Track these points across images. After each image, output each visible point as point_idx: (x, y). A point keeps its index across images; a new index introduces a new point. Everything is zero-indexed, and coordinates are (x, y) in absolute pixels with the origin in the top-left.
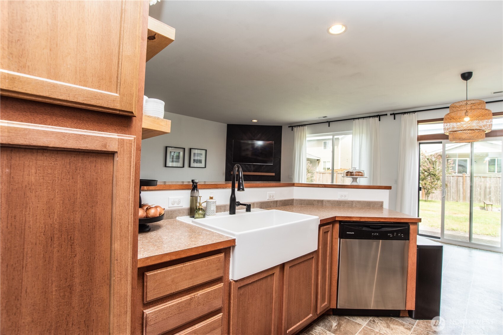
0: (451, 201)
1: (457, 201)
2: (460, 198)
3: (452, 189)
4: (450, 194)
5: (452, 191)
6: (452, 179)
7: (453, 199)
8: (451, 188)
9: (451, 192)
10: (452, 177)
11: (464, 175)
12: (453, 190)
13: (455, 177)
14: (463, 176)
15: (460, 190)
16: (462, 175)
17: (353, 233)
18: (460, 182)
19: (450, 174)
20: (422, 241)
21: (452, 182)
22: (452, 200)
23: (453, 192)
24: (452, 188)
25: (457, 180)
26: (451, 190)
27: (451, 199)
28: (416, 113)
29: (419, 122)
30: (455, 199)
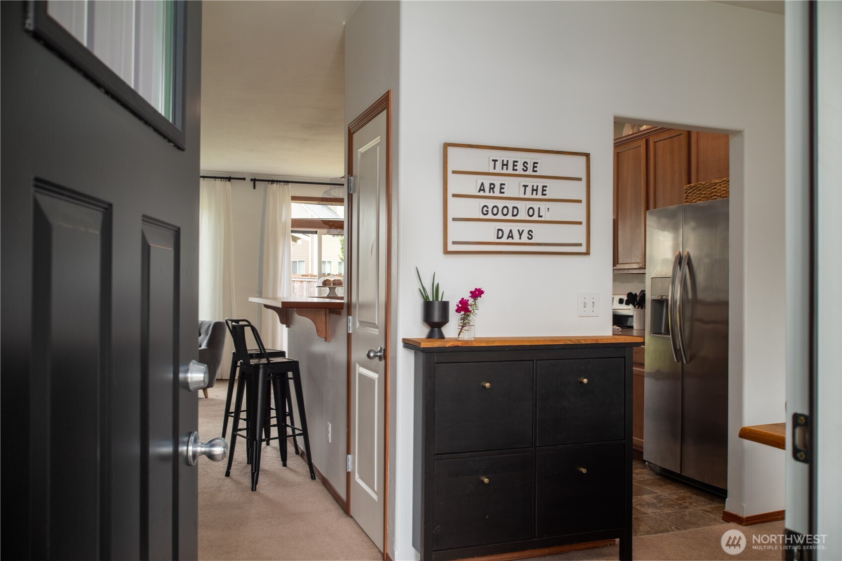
29: (294, 198)
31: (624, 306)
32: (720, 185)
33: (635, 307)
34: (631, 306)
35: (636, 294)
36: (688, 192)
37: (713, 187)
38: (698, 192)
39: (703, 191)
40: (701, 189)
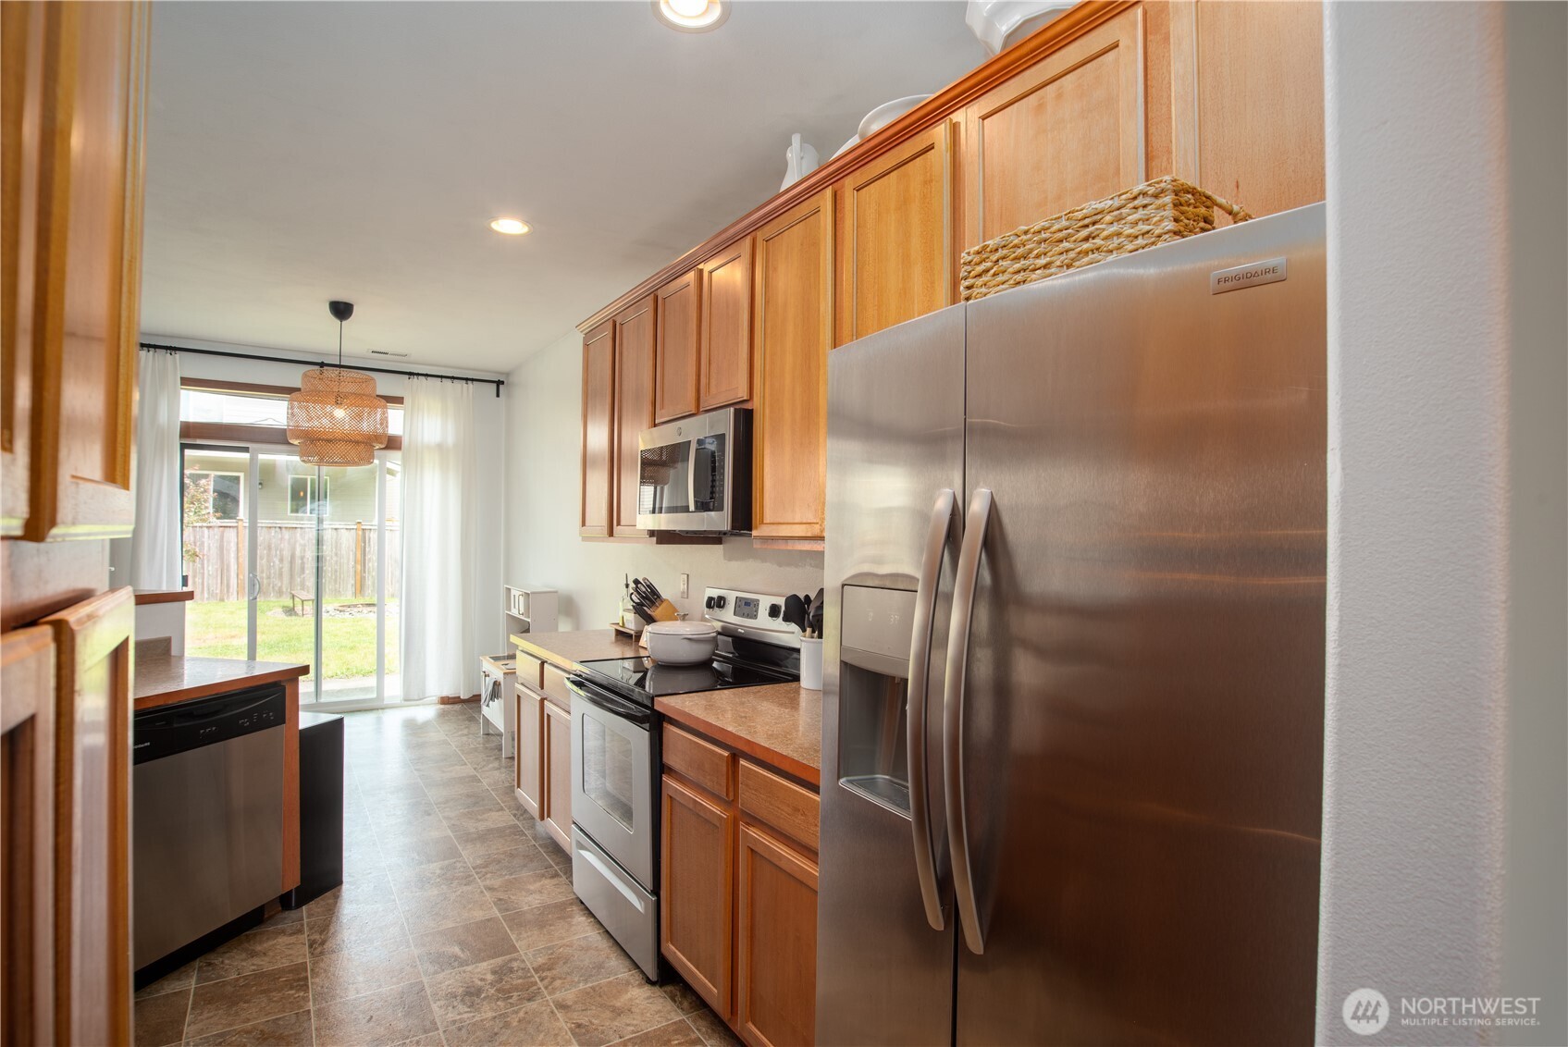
0: (206, 602)
1: (222, 600)
2: (231, 590)
3: (208, 566)
4: (200, 581)
5: (206, 572)
6: (206, 536)
7: (212, 595)
8: (206, 562)
9: (203, 574)
10: (206, 530)
11: (240, 523)
12: (210, 568)
13: (216, 529)
14: (237, 527)
15: (228, 566)
16: (236, 525)
17: (146, 744)
18: (229, 542)
19: (204, 521)
20: (306, 720)
21: (206, 545)
22: (208, 599)
23: (209, 575)
24: (208, 561)
25: (222, 537)
26: (203, 568)
27: (206, 596)
28: (178, 355)
29: (186, 382)
30: (217, 594)
31: (779, 623)
32: (1119, 219)
33: (804, 631)
34: (794, 627)
35: (807, 597)
36: (973, 274)
37: (1085, 233)
38: (1017, 266)
39: (1038, 256)
40: (1031, 251)
